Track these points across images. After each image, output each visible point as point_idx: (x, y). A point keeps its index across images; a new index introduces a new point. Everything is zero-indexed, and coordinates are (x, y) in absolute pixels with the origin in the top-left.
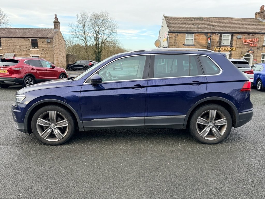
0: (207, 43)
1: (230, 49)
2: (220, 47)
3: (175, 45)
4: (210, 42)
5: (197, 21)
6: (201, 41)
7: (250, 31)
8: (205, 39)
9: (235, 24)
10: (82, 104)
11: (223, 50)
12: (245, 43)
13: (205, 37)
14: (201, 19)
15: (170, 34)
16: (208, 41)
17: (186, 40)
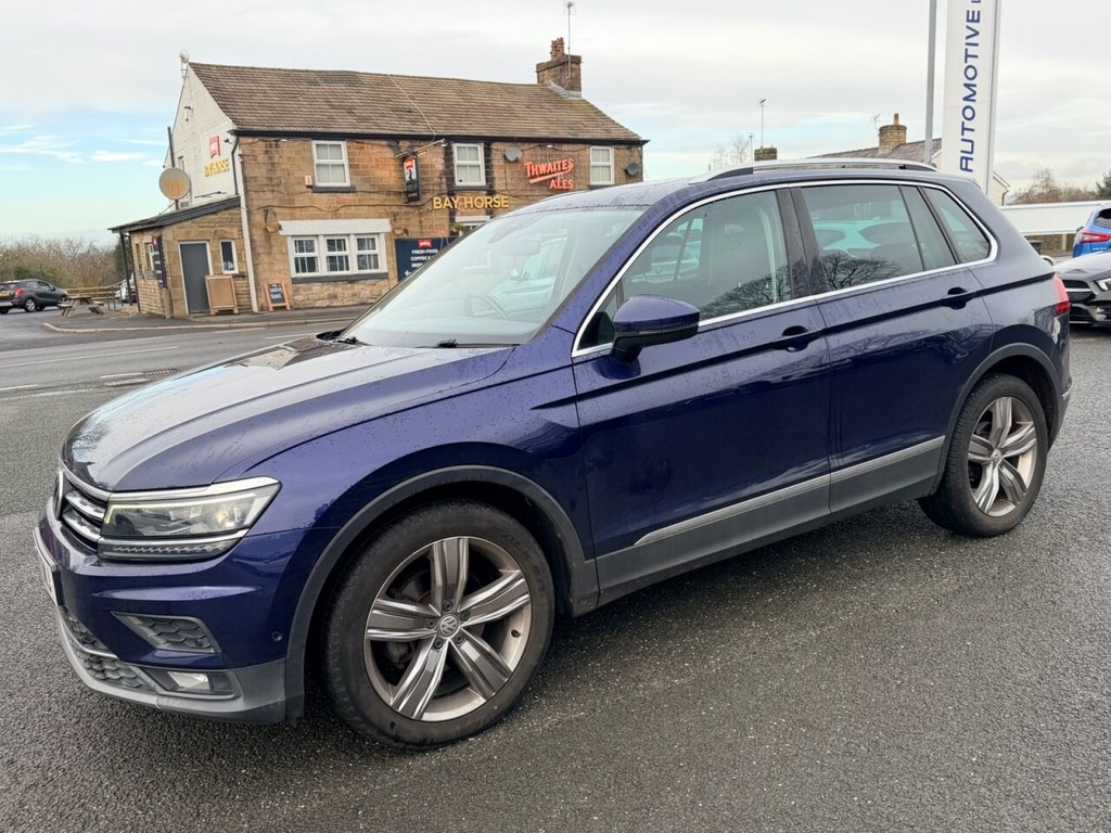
0: (403, 178)
1: (487, 203)
2: (451, 193)
3: (276, 188)
4: (414, 177)
5: (339, 88)
6: (380, 173)
7: (543, 134)
8: (393, 165)
9: (483, 105)
10: (591, 464)
11: (463, 206)
12: (535, 177)
13: (389, 154)
14: (349, 78)
15: (242, 139)
16: (406, 171)
17: (318, 165)
